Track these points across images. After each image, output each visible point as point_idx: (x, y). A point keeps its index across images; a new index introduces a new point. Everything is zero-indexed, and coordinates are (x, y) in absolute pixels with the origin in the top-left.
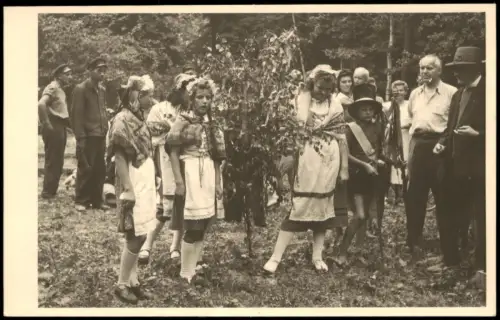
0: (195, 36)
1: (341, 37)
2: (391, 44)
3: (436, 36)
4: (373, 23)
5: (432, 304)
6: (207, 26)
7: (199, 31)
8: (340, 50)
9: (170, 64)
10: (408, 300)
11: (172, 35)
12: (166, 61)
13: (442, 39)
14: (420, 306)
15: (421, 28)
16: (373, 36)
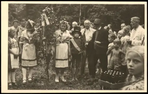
0: (21, 10)
1: (66, 12)
2: (80, 15)
3: (93, 14)
4: (75, 9)
5: (87, 89)
6: (25, 6)
7: (23, 8)
8: (66, 16)
9: (13, 18)
10: (81, 88)
11: (14, 9)
12: (12, 18)
13: (94, 14)
14: (84, 89)
15: (88, 11)
16: (75, 13)
